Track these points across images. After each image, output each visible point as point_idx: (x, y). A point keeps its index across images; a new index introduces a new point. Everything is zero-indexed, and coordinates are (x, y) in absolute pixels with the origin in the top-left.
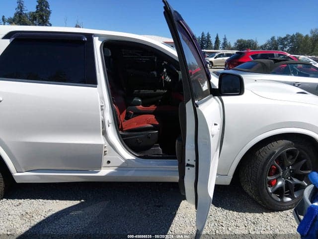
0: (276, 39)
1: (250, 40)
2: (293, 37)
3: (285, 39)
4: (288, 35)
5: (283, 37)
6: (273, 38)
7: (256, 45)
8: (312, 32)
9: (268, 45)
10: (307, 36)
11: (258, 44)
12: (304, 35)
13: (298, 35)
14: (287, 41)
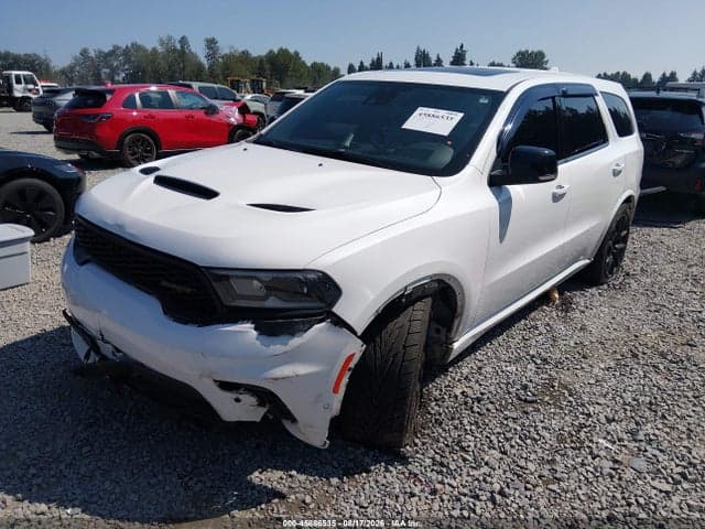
0: (92, 54)
1: (30, 56)
2: (126, 52)
3: (112, 53)
4: (116, 48)
5: (106, 51)
6: (84, 52)
7: (48, 66)
8: (162, 43)
9: (77, 68)
10: (154, 49)
11: (52, 65)
12: (149, 47)
13: (137, 47)
14: (116, 59)
